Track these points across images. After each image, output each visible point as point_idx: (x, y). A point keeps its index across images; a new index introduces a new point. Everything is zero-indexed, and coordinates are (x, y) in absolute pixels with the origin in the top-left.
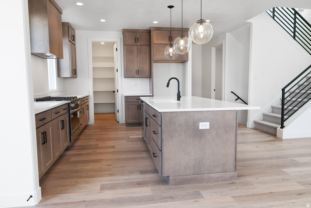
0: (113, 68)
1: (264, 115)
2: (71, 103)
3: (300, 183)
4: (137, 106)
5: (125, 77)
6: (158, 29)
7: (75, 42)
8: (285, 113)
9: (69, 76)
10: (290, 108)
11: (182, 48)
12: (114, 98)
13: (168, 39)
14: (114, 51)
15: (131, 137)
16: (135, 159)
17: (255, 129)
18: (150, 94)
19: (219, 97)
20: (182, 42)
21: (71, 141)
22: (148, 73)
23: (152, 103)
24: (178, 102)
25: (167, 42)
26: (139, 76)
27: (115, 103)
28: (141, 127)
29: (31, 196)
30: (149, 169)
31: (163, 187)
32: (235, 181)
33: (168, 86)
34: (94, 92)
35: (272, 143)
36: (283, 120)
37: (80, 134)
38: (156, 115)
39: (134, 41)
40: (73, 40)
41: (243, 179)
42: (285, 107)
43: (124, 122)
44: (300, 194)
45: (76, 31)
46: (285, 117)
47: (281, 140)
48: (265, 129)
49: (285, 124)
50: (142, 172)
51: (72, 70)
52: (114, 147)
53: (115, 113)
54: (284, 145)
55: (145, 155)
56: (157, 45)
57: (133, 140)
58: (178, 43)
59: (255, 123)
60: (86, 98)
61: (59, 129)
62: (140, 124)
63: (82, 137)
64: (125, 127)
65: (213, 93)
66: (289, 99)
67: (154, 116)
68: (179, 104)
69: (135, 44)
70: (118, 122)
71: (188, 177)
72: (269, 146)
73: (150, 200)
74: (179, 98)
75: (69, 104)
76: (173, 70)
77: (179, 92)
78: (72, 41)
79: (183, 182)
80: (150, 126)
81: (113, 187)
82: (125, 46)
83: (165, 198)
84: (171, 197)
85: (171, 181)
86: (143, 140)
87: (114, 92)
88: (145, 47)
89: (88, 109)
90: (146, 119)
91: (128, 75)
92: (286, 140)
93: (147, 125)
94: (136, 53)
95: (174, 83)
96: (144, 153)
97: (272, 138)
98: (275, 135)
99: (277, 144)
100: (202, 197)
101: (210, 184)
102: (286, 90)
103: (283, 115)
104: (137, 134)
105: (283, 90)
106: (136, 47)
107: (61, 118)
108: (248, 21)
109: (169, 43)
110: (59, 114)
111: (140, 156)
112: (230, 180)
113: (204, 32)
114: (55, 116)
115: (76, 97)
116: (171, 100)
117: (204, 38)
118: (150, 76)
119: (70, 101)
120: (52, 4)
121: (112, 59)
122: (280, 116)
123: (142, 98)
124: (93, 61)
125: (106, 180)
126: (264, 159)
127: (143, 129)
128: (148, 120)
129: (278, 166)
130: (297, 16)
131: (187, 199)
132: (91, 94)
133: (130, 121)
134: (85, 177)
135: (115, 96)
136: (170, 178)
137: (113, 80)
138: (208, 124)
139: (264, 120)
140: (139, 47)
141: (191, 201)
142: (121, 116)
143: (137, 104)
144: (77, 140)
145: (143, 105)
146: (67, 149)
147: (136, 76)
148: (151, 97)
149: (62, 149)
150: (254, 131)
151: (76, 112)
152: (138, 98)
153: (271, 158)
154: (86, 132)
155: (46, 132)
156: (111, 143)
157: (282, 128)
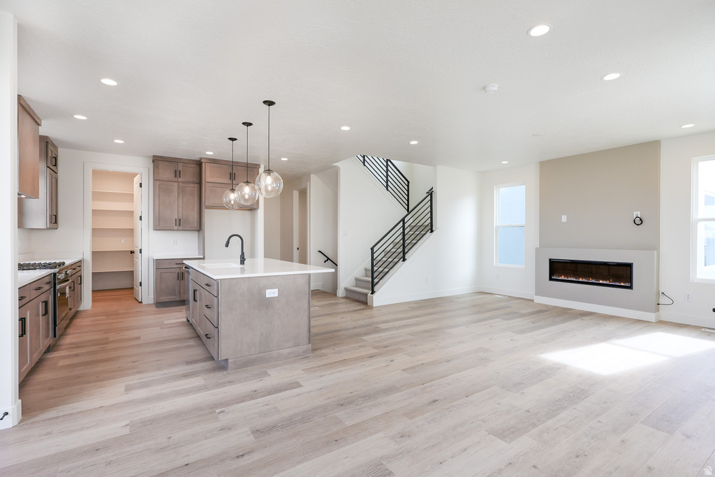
0: (131, 213)
1: (357, 280)
2: (59, 272)
3: (375, 348)
4: (176, 275)
5: (155, 229)
6: (213, 161)
7: (57, 168)
8: (375, 276)
9: (43, 226)
10: (381, 269)
11: (247, 197)
12: (132, 263)
13: (228, 176)
14: (135, 186)
15: (166, 322)
16: (177, 349)
17: (346, 298)
18: (199, 254)
19: (303, 260)
20: (247, 190)
21: (55, 336)
22: (196, 225)
23: (203, 268)
24: (242, 266)
25: (227, 181)
26: (180, 228)
27: (133, 271)
28: (184, 307)
29: (6, 414)
30: (199, 358)
31: (219, 374)
32: (309, 355)
33: (227, 245)
34: (94, 253)
35: (361, 311)
36: (373, 285)
37: (67, 327)
38: (209, 283)
39: (173, 175)
40: (56, 165)
41: (318, 352)
42: (375, 268)
43: (152, 301)
44: (371, 357)
45: (60, 150)
46: (376, 280)
47: (371, 307)
48: (357, 297)
49: (375, 288)
50: (188, 363)
51: (51, 216)
52: (138, 338)
53: (133, 288)
54: (374, 312)
55: (192, 342)
56: (211, 185)
57: (171, 326)
58: (241, 190)
59: (346, 289)
60: (78, 266)
61: (38, 315)
62: (183, 302)
63: (70, 330)
64: (154, 308)
65: (296, 253)
66: (379, 258)
67: (207, 285)
68: (242, 269)
69: (176, 180)
70: (141, 302)
71: (253, 357)
72: (356, 316)
73: (202, 389)
74: (243, 261)
75: (55, 274)
76: (236, 222)
77: (243, 253)
78: (52, 167)
79: (245, 364)
80: (200, 300)
82: (158, 183)
84: (230, 382)
85: (230, 365)
86: (189, 323)
87: (132, 252)
88: (192, 185)
89: (81, 284)
90: (195, 291)
91: (160, 224)
92: (377, 307)
93: (195, 300)
94: (176, 194)
95: (235, 242)
96: (191, 340)
97: (362, 307)
98: (365, 303)
99: (367, 312)
100: (269, 375)
101: (280, 362)
102: (375, 249)
103: (373, 279)
104: (176, 317)
105: (372, 249)
106: (176, 184)
107: (43, 298)
108: (335, 164)
109: (230, 182)
110: (41, 291)
111: (185, 344)
112: (303, 355)
113: (273, 183)
114: (34, 294)
115: (64, 263)
116: (232, 264)
117: (272, 191)
118: (200, 228)
119: (57, 270)
120: (26, 113)
121: (130, 197)
122: (370, 279)
123: (186, 262)
124: (93, 199)
125: (134, 380)
126: (347, 329)
127: (188, 309)
128: (197, 293)
129: (359, 335)
130: (389, 163)
131: (250, 380)
132: (88, 257)
133: (165, 299)
134: (95, 381)
135: (135, 259)
136: (229, 361)
137: (130, 232)
138: (276, 291)
139: (356, 286)
140: (181, 184)
142: (147, 293)
143: (178, 270)
144: (63, 335)
145: (188, 272)
146: (49, 349)
147: (176, 228)
148: (202, 261)
149: (42, 348)
150: (344, 300)
151: (65, 288)
152: (179, 262)
153: (355, 328)
154: (77, 321)
155: (24, 318)
156: (133, 334)
157: (372, 293)
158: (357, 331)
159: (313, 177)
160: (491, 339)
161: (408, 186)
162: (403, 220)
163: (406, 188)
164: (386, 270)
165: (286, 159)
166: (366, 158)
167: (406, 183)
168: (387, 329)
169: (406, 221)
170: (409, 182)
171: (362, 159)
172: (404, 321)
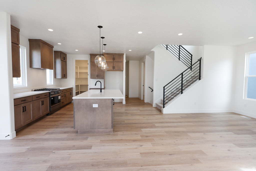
3: (142, 136)
5: (91, 78)
6: (107, 54)
10: (169, 97)
13: (112, 59)
17: (156, 108)
21: (50, 111)
26: (98, 78)
29: (9, 135)
31: (74, 135)
48: (159, 108)
49: (165, 106)
59: (156, 104)
60: (70, 89)
61: (39, 105)
63: (62, 109)
65: (142, 88)
71: (87, 130)
74: (101, 91)
77: (101, 88)
78: (64, 60)
81: (52, 133)
82: (91, 63)
83: (70, 139)
85: (78, 132)
89: (72, 95)
92: (165, 114)
94: (97, 66)
97: (158, 113)
98: (161, 111)
100: (87, 140)
102: (165, 88)
103: (164, 101)
105: (164, 87)
108: (152, 50)
110: (40, 98)
112: (109, 133)
113: (101, 60)
114: (36, 99)
115: (59, 89)
119: (50, 91)
125: (52, 130)
130: (181, 47)
132: (74, 87)
136: (78, 130)
138: (97, 105)
141: (80, 141)
147: (97, 78)
149: (42, 115)
150: (154, 109)
151: (57, 96)
155: (25, 106)
157: (163, 108)
158: (144, 125)
159: (147, 57)
160: (213, 146)
161: (192, 57)
162: (182, 74)
163: (191, 58)
164: (172, 97)
165: (131, 50)
166: (168, 46)
167: (191, 56)
168: (158, 127)
169: (183, 74)
170: (192, 55)
171: (166, 47)
172: (171, 124)
